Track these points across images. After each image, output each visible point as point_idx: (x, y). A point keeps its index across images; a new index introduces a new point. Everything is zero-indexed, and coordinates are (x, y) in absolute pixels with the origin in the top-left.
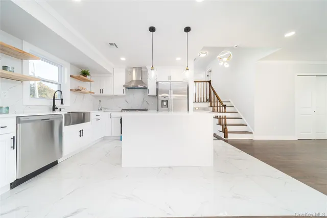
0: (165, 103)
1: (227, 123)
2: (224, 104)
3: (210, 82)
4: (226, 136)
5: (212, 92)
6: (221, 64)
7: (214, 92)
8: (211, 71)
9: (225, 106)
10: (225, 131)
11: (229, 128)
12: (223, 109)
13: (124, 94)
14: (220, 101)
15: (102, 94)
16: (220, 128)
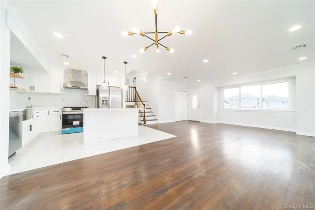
0: (105, 102)
1: (146, 115)
2: (144, 103)
3: (135, 88)
4: (145, 123)
5: (137, 95)
6: (142, 79)
7: (138, 95)
8: (135, 78)
9: (144, 105)
10: (144, 120)
11: (147, 118)
12: (143, 106)
13: (63, 93)
14: (141, 102)
15: (32, 91)
16: (142, 118)
